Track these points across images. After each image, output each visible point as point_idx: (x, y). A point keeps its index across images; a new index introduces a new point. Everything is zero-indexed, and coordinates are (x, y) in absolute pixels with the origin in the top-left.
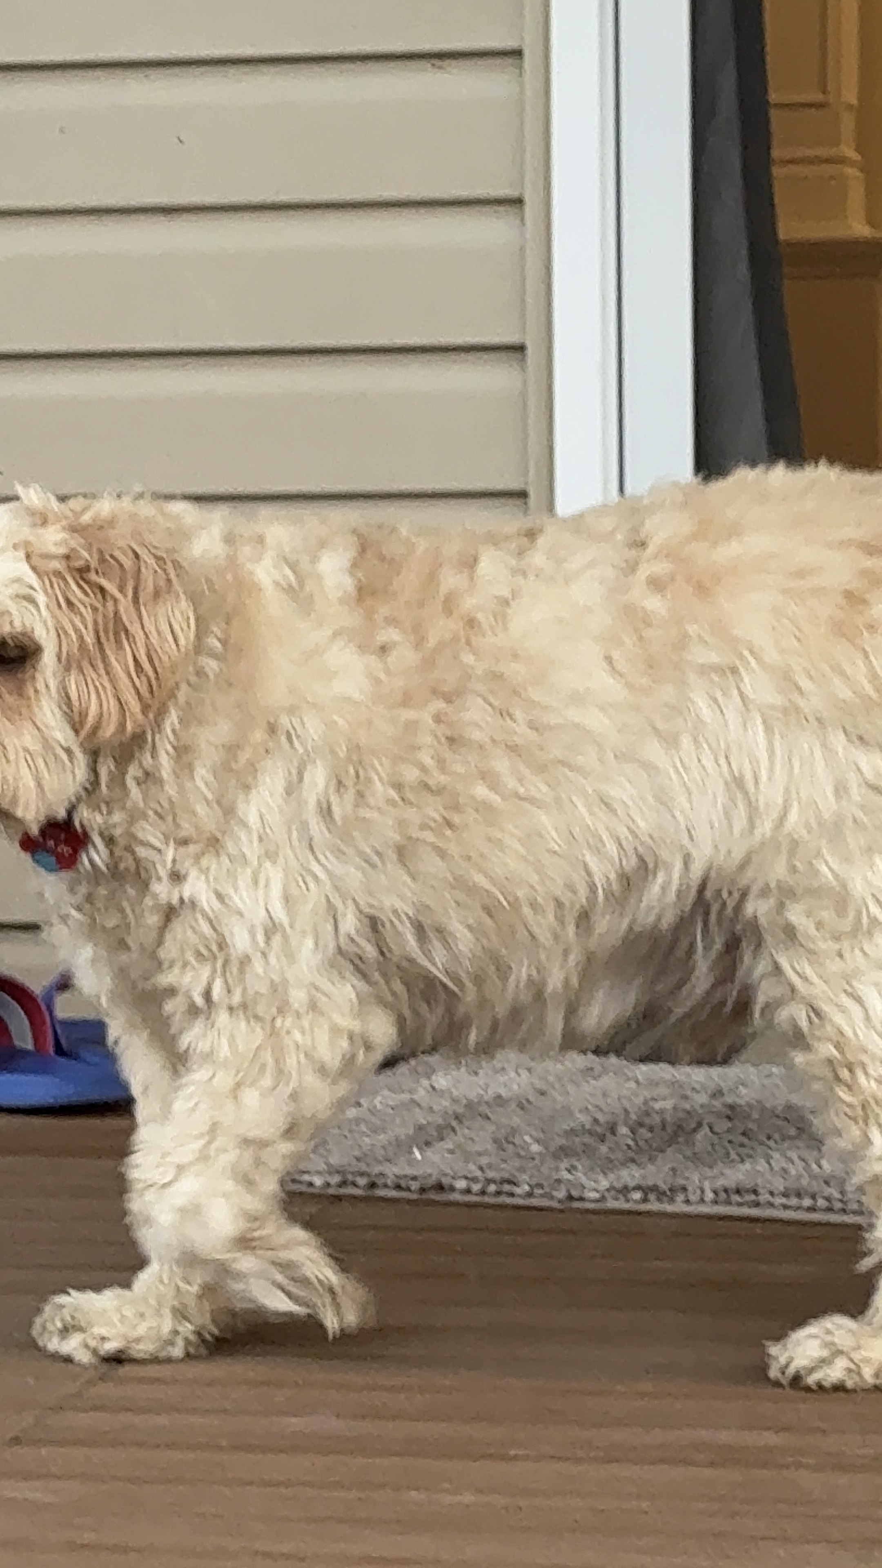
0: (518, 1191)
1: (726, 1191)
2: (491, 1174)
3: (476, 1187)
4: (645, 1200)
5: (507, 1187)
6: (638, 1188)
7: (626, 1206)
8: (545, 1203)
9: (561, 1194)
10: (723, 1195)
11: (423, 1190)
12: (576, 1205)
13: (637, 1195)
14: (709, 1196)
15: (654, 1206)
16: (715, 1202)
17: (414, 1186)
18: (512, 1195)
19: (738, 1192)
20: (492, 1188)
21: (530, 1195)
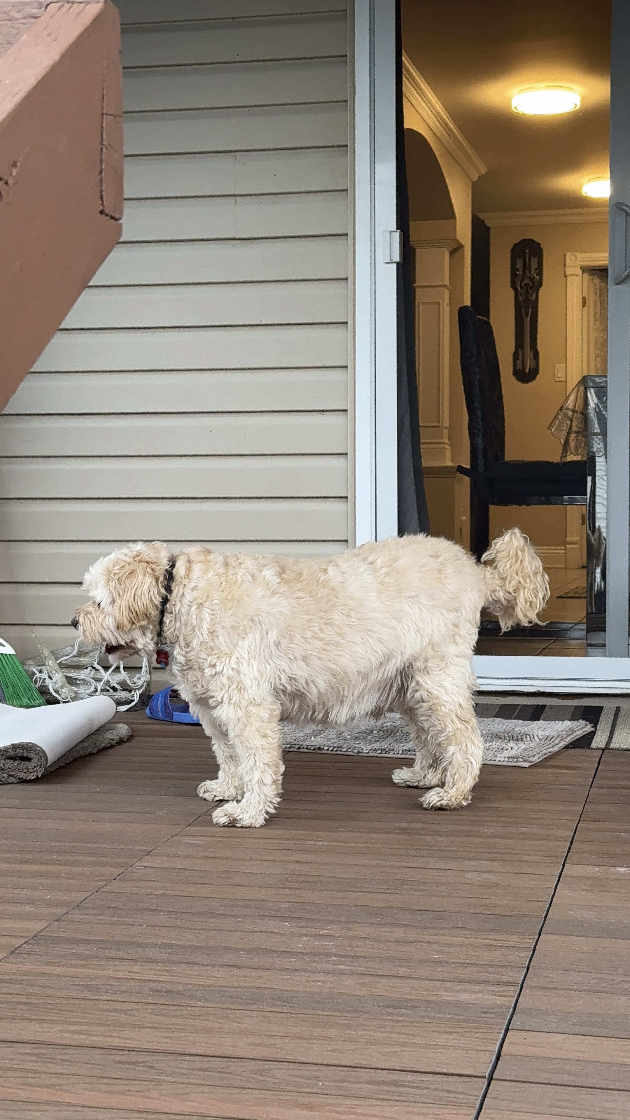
0: (343, 750)
1: (406, 750)
2: (335, 745)
3: (331, 749)
4: (381, 753)
5: (340, 749)
6: (379, 749)
7: (375, 755)
8: (351, 754)
9: (356, 751)
10: (405, 752)
11: (314, 749)
12: (360, 754)
13: (379, 752)
14: (401, 752)
15: (383, 755)
16: (402, 754)
17: (312, 748)
18: (341, 751)
19: (409, 751)
20: (335, 749)
21: (346, 751)
